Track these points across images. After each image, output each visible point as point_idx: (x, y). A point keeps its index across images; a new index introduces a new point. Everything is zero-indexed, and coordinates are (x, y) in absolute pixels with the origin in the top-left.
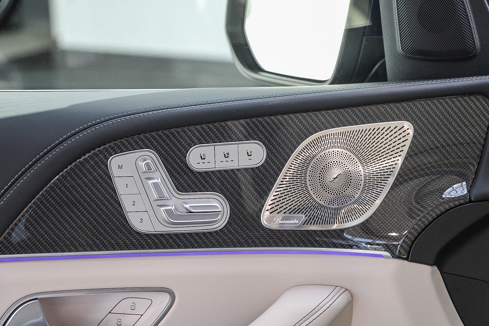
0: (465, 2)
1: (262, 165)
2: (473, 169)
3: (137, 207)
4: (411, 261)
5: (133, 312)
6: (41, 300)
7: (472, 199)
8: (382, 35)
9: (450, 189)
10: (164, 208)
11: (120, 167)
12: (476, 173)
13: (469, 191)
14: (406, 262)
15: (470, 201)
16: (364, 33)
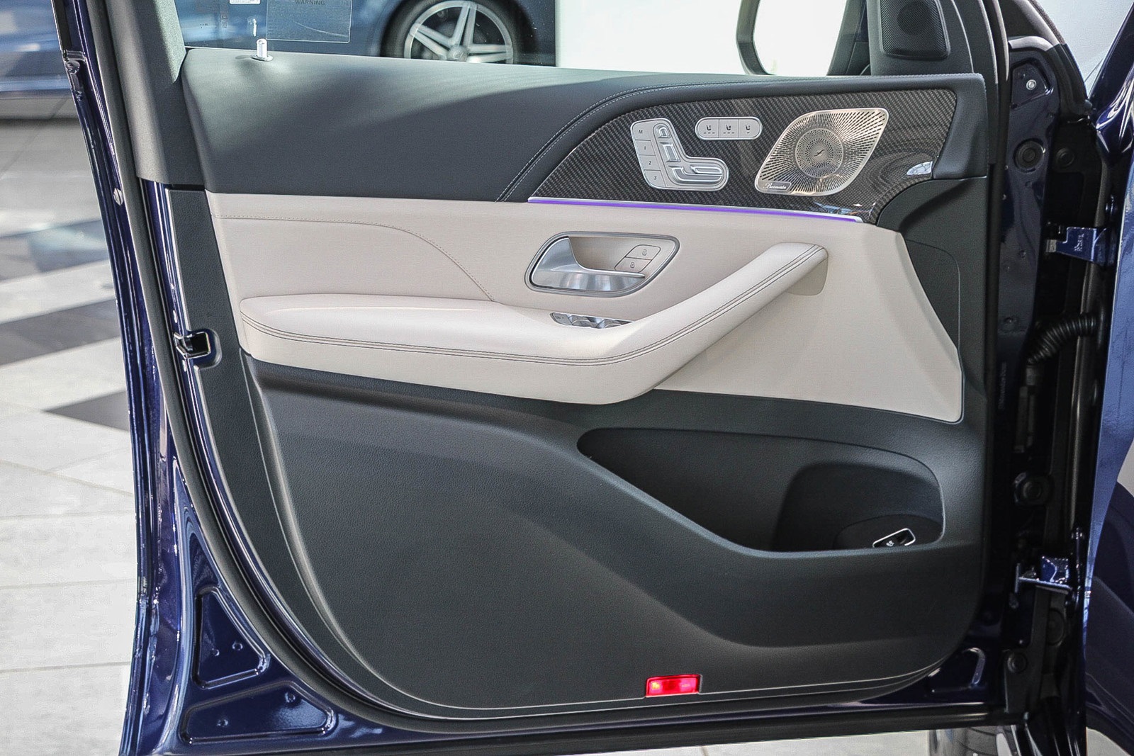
0: (936, 3)
1: (758, 138)
2: (940, 149)
3: (653, 167)
4: (878, 226)
5: (644, 257)
6: (571, 238)
7: (935, 177)
8: (868, 41)
9: (920, 165)
10: (674, 168)
11: (641, 132)
12: (941, 153)
13: (932, 170)
14: (875, 226)
15: (933, 179)
16: (855, 39)
